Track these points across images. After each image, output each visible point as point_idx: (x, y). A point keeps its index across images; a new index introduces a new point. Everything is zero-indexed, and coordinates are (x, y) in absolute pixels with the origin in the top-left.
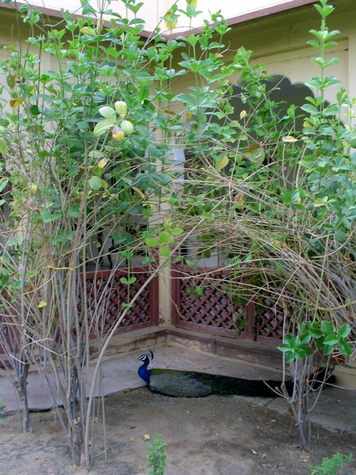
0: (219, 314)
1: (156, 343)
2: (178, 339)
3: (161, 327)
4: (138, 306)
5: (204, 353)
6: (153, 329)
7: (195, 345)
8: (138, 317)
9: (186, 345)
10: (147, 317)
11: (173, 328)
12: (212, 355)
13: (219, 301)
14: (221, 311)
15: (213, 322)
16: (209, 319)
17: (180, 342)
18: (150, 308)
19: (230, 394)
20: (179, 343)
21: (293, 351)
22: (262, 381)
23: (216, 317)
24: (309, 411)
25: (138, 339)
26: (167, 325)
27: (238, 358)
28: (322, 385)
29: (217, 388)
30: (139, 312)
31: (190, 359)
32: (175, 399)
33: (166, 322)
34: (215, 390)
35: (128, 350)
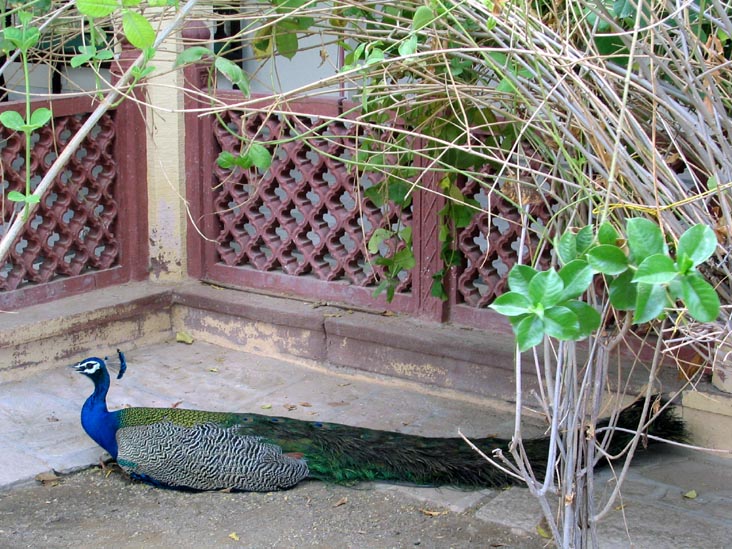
0: (335, 240)
1: (140, 333)
2: (210, 321)
3: (157, 284)
4: (83, 220)
5: (290, 360)
6: (132, 291)
7: (262, 336)
8: (82, 252)
9: (233, 337)
10: (113, 253)
11: (192, 286)
12: (313, 366)
13: (336, 199)
14: (341, 232)
15: (316, 265)
16: (305, 256)
17: (212, 330)
18: (120, 226)
19: (363, 479)
20: (213, 333)
21: (540, 312)
22: (460, 441)
23: (325, 251)
24: (594, 519)
25: (83, 320)
26: (175, 277)
27: (392, 375)
28: (634, 441)
29: (325, 464)
30: (87, 238)
31: (245, 380)
32: (197, 497)
33: (172, 267)
34: (319, 467)
35: (53, 354)
